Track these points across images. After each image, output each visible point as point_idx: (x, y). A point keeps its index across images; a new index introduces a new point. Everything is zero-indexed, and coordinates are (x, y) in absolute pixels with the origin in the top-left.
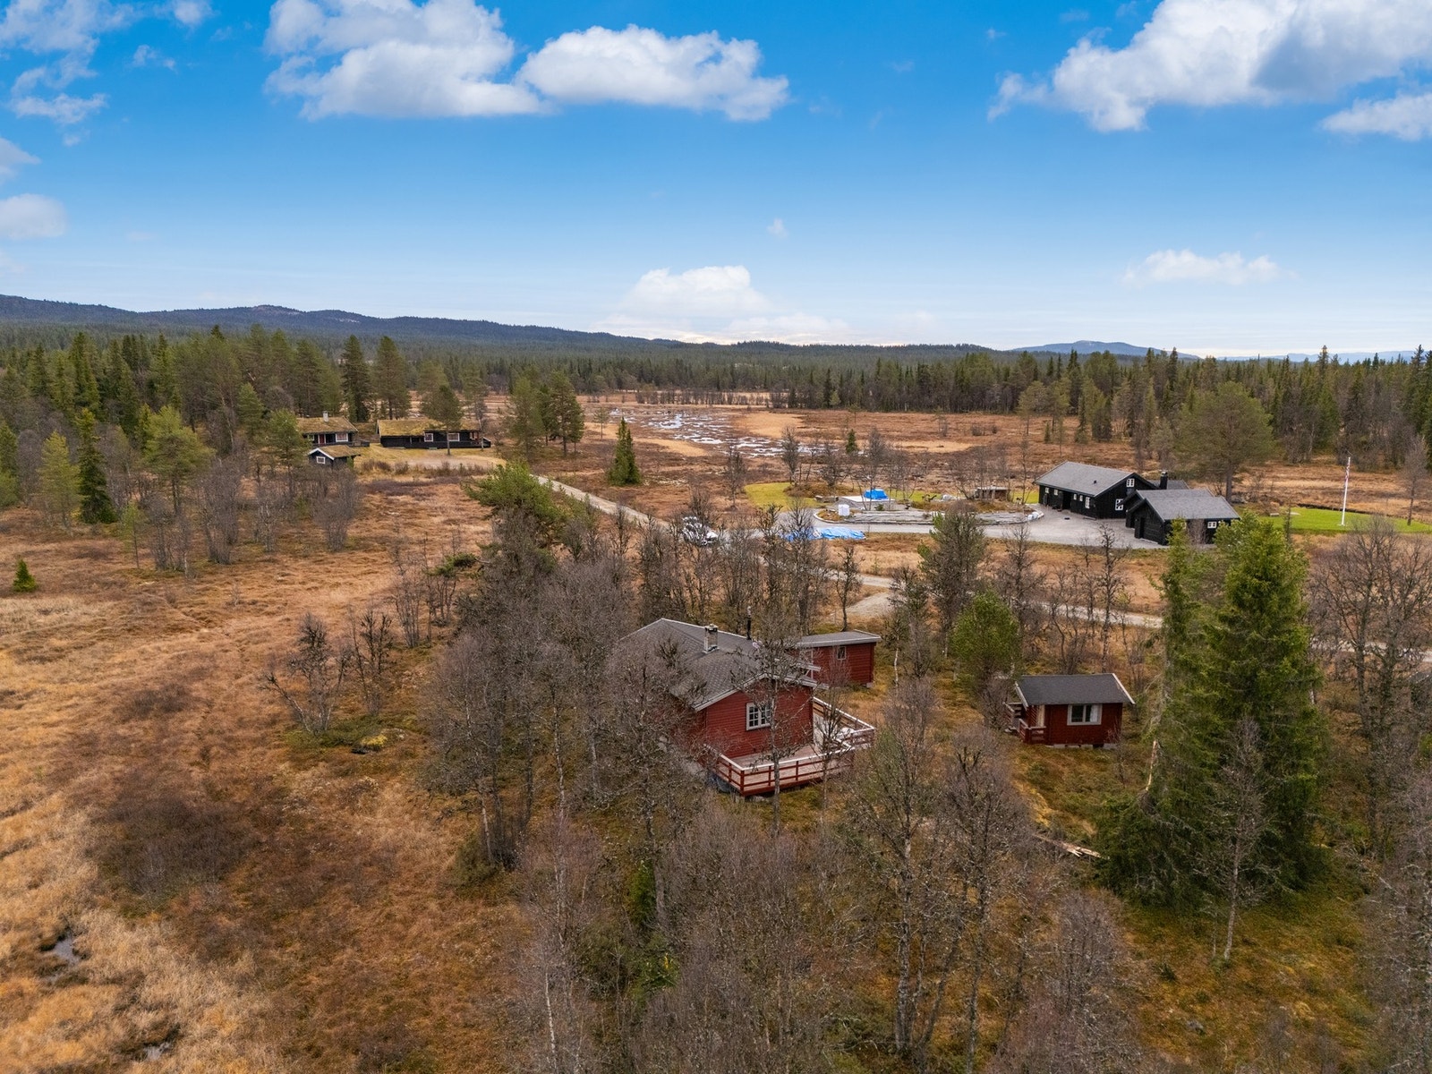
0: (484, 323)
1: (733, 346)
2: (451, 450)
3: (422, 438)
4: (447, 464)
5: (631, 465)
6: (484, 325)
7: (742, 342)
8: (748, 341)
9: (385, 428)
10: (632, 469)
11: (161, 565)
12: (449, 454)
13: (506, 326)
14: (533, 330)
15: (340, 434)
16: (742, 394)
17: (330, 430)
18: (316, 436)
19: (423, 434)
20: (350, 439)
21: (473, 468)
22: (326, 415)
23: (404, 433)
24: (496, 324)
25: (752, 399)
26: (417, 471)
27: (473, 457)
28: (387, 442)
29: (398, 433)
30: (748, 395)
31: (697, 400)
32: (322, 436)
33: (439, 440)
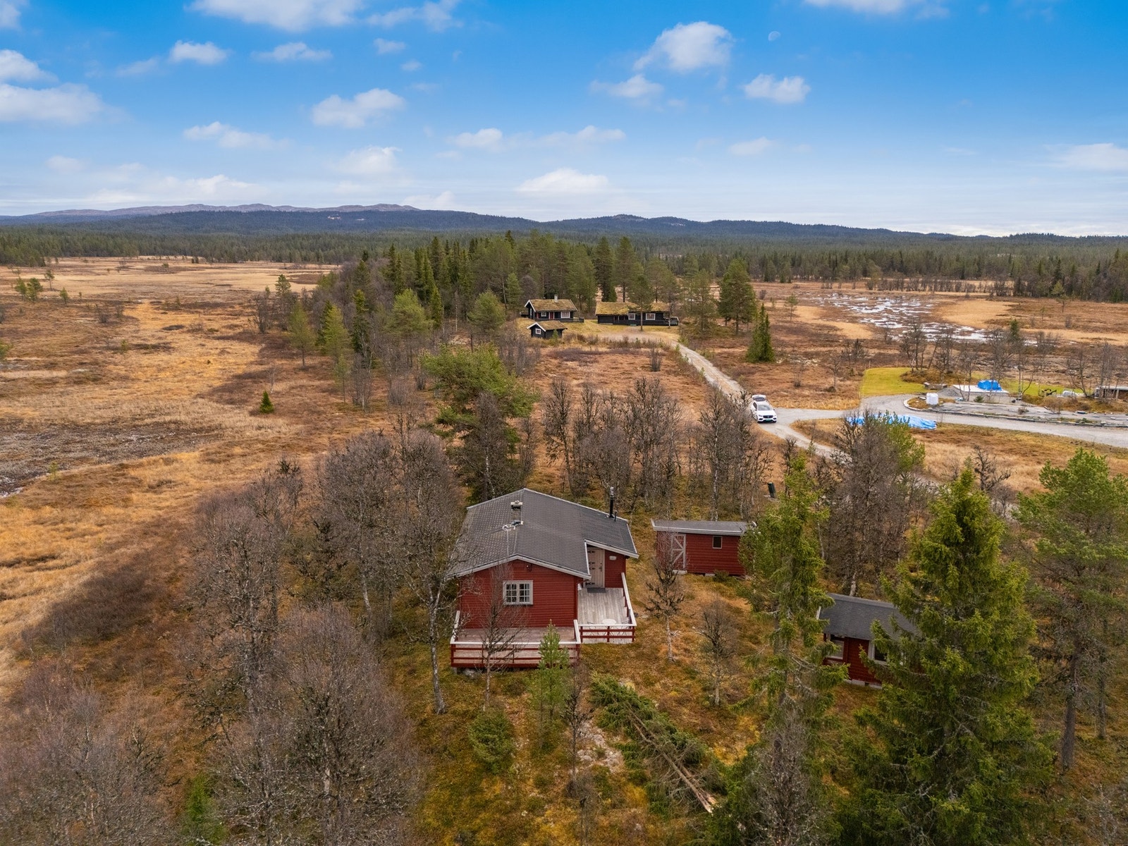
0: (780, 223)
1: (1005, 238)
2: (644, 327)
3: (627, 317)
4: (626, 339)
5: (766, 345)
6: (780, 225)
7: (1014, 234)
8: (1021, 233)
9: (601, 308)
10: (766, 348)
11: (356, 402)
12: (642, 330)
13: (798, 225)
14: (820, 227)
15: (564, 312)
16: (971, 282)
17: (556, 308)
18: (548, 313)
19: (627, 313)
20: (572, 316)
21: (647, 342)
22: (556, 297)
23: (613, 313)
24: (790, 224)
25: (980, 287)
26: (605, 342)
27: (661, 333)
28: (603, 319)
29: (608, 313)
30: (976, 283)
31: (925, 287)
32: (552, 313)
33: (639, 319)
